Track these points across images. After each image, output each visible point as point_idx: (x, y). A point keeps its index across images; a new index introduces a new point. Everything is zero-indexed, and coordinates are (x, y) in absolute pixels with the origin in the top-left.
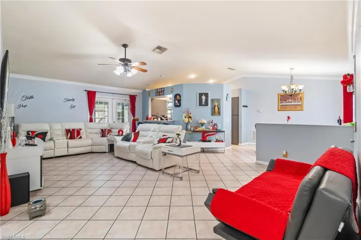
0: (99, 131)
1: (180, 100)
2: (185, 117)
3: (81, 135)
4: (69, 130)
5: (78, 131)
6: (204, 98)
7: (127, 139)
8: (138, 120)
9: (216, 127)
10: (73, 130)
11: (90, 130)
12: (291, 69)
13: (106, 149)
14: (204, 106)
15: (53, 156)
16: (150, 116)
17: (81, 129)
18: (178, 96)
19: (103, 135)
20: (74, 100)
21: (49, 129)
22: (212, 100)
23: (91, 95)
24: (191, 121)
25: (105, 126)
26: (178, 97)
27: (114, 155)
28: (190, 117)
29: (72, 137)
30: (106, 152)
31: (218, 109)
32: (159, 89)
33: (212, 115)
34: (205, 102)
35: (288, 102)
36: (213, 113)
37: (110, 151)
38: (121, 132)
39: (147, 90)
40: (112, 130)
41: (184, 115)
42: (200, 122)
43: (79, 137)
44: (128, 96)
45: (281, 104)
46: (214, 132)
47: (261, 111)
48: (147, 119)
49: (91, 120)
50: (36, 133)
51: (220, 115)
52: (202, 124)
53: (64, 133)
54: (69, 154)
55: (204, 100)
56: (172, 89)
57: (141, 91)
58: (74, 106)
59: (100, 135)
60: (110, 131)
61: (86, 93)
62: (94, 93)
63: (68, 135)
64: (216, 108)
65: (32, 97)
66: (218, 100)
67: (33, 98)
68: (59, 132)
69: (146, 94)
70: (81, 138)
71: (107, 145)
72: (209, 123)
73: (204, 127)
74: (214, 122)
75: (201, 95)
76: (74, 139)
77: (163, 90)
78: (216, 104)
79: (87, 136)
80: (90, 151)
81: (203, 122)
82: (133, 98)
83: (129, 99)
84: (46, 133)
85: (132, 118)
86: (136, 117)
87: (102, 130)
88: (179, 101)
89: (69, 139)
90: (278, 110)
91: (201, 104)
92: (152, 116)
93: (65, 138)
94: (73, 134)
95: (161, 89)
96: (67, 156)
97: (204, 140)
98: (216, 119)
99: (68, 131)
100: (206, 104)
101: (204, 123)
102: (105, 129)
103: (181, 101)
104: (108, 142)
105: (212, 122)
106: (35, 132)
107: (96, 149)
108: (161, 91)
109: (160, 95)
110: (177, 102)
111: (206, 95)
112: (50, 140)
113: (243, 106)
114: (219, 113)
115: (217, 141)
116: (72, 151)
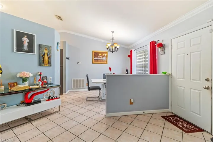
6: (26, 40)
9: (45, 80)
12: (113, 32)
22: (40, 46)
31: (49, 58)
33: (40, 65)
34: (28, 47)
35: (99, 58)
36: (41, 63)
42: (18, 75)
45: (94, 59)
46: (45, 88)
47: (80, 63)
51: (51, 66)
52: (24, 80)
55: (26, 44)
64: (46, 57)
66: (49, 48)
72: (35, 77)
73: (27, 83)
74: (43, 75)
75: (20, 35)
78: (46, 52)
81: (27, 76)
90: (93, 63)
97: (28, 102)
98: (45, 71)
101: (27, 78)
105: (40, 75)
111: (31, 37)
113: (67, 58)
114: (50, 63)
115: (50, 99)
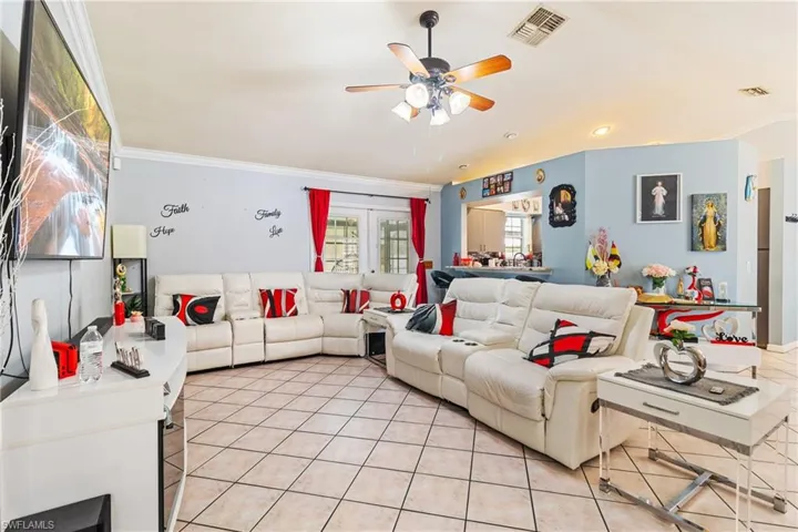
0: (339, 295)
1: (573, 204)
2: (596, 258)
3: (297, 305)
4: (269, 291)
5: (288, 293)
6: (660, 192)
7: (421, 324)
8: (430, 265)
9: (707, 289)
10: (278, 292)
11: (316, 293)
13: (359, 346)
14: (659, 218)
15: (229, 364)
16: (464, 255)
17: (295, 290)
18: (563, 192)
19: (349, 309)
20: (279, 214)
21: (221, 290)
22: (693, 200)
23: (319, 201)
24: (615, 270)
25: (353, 282)
26: (565, 196)
27: (385, 369)
28: (613, 257)
29: (275, 313)
30: (359, 356)
31: (719, 227)
32: (496, 176)
33: (693, 249)
34: (665, 207)
36: (696, 242)
37: (370, 355)
38: (398, 303)
39: (454, 183)
40: (372, 293)
41: (591, 252)
42: (646, 272)
43: (291, 311)
44: (407, 202)
46: (708, 307)
48: (457, 261)
49: (319, 267)
50: (193, 300)
51: (724, 249)
52: (657, 282)
53: (257, 298)
54: (267, 359)
55: (660, 202)
56: (540, 173)
57: (438, 188)
58: (280, 231)
59: (340, 306)
60: (366, 296)
61: (306, 195)
62: (326, 194)
63: (265, 306)
64: (710, 227)
65: (184, 208)
66: (716, 199)
67: (187, 209)
68: (246, 299)
69: (453, 194)
70: (295, 313)
71: (361, 336)
73: (662, 291)
74: (701, 275)
75: (648, 184)
76: (280, 316)
77: (507, 178)
78: (710, 212)
79: (309, 306)
80: (319, 351)
81: (664, 275)
82: (418, 207)
83: (409, 209)
84: (216, 299)
85: (416, 260)
86: (426, 258)
87: (347, 293)
88: (570, 208)
89: (268, 317)
91: (648, 214)
92: (469, 253)
93: (258, 314)
94: (276, 303)
95: (503, 175)
96: (264, 363)
98: (705, 263)
99: (265, 295)
100: (670, 213)
101: (664, 278)
102: (355, 292)
103: (577, 208)
104: (365, 328)
105: (693, 274)
106: (191, 297)
107: (333, 345)
108: (503, 183)
109: (497, 193)
110: (559, 210)
111: (671, 183)
112: (226, 318)
113: (788, 219)
114: (721, 242)
115: (722, 340)
116: (276, 351)
